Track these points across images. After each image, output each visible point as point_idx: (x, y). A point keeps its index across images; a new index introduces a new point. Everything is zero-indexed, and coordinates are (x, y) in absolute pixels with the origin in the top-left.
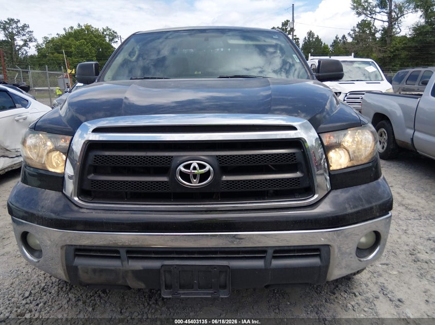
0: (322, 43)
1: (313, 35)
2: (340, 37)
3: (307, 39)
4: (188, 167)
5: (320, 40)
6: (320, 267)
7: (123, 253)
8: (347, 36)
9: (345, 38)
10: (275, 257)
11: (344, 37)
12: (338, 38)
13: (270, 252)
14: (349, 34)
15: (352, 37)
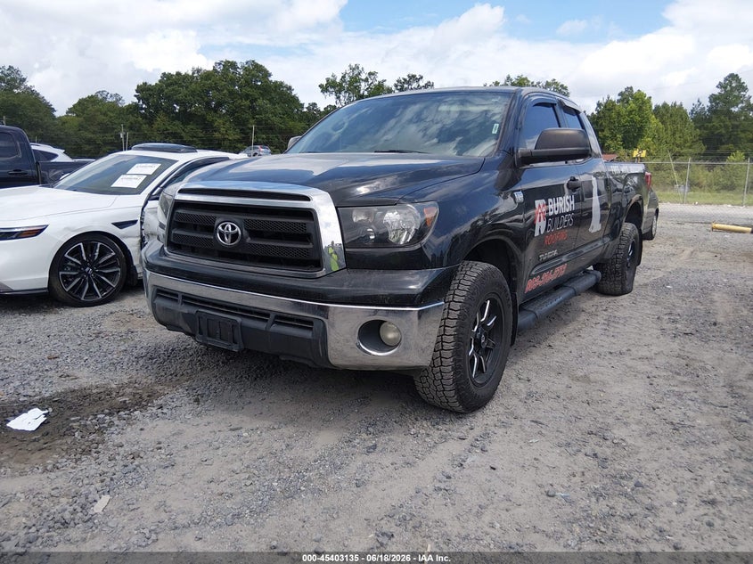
4: (223, 227)
6: (310, 339)
7: (180, 299)
10: (275, 322)
13: (272, 316)
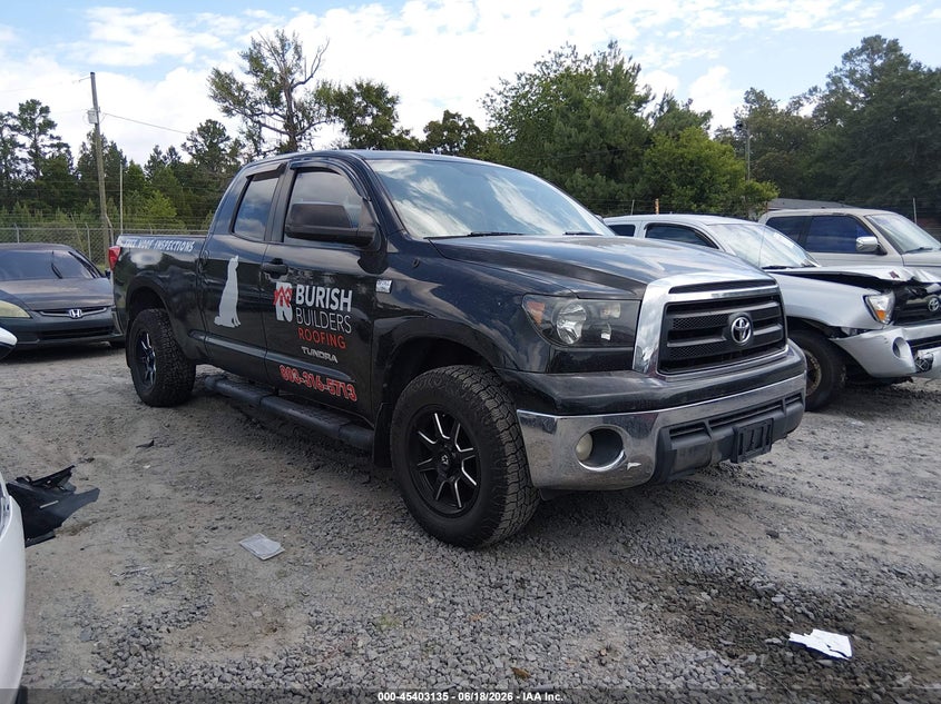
0: (125, 160)
1: (104, 140)
2: (164, 151)
3: (89, 147)
4: (737, 324)
5: (120, 153)
7: (708, 426)
8: (179, 150)
9: (176, 154)
10: (786, 406)
11: (172, 151)
12: (160, 153)
13: (783, 401)
14: (184, 145)
15: (190, 153)
